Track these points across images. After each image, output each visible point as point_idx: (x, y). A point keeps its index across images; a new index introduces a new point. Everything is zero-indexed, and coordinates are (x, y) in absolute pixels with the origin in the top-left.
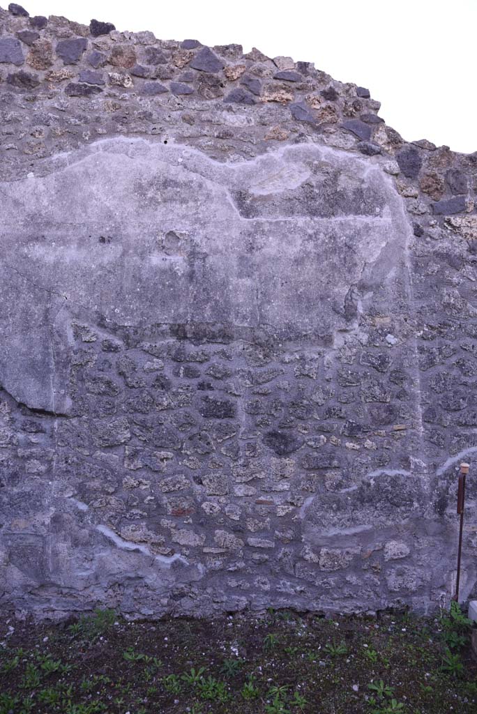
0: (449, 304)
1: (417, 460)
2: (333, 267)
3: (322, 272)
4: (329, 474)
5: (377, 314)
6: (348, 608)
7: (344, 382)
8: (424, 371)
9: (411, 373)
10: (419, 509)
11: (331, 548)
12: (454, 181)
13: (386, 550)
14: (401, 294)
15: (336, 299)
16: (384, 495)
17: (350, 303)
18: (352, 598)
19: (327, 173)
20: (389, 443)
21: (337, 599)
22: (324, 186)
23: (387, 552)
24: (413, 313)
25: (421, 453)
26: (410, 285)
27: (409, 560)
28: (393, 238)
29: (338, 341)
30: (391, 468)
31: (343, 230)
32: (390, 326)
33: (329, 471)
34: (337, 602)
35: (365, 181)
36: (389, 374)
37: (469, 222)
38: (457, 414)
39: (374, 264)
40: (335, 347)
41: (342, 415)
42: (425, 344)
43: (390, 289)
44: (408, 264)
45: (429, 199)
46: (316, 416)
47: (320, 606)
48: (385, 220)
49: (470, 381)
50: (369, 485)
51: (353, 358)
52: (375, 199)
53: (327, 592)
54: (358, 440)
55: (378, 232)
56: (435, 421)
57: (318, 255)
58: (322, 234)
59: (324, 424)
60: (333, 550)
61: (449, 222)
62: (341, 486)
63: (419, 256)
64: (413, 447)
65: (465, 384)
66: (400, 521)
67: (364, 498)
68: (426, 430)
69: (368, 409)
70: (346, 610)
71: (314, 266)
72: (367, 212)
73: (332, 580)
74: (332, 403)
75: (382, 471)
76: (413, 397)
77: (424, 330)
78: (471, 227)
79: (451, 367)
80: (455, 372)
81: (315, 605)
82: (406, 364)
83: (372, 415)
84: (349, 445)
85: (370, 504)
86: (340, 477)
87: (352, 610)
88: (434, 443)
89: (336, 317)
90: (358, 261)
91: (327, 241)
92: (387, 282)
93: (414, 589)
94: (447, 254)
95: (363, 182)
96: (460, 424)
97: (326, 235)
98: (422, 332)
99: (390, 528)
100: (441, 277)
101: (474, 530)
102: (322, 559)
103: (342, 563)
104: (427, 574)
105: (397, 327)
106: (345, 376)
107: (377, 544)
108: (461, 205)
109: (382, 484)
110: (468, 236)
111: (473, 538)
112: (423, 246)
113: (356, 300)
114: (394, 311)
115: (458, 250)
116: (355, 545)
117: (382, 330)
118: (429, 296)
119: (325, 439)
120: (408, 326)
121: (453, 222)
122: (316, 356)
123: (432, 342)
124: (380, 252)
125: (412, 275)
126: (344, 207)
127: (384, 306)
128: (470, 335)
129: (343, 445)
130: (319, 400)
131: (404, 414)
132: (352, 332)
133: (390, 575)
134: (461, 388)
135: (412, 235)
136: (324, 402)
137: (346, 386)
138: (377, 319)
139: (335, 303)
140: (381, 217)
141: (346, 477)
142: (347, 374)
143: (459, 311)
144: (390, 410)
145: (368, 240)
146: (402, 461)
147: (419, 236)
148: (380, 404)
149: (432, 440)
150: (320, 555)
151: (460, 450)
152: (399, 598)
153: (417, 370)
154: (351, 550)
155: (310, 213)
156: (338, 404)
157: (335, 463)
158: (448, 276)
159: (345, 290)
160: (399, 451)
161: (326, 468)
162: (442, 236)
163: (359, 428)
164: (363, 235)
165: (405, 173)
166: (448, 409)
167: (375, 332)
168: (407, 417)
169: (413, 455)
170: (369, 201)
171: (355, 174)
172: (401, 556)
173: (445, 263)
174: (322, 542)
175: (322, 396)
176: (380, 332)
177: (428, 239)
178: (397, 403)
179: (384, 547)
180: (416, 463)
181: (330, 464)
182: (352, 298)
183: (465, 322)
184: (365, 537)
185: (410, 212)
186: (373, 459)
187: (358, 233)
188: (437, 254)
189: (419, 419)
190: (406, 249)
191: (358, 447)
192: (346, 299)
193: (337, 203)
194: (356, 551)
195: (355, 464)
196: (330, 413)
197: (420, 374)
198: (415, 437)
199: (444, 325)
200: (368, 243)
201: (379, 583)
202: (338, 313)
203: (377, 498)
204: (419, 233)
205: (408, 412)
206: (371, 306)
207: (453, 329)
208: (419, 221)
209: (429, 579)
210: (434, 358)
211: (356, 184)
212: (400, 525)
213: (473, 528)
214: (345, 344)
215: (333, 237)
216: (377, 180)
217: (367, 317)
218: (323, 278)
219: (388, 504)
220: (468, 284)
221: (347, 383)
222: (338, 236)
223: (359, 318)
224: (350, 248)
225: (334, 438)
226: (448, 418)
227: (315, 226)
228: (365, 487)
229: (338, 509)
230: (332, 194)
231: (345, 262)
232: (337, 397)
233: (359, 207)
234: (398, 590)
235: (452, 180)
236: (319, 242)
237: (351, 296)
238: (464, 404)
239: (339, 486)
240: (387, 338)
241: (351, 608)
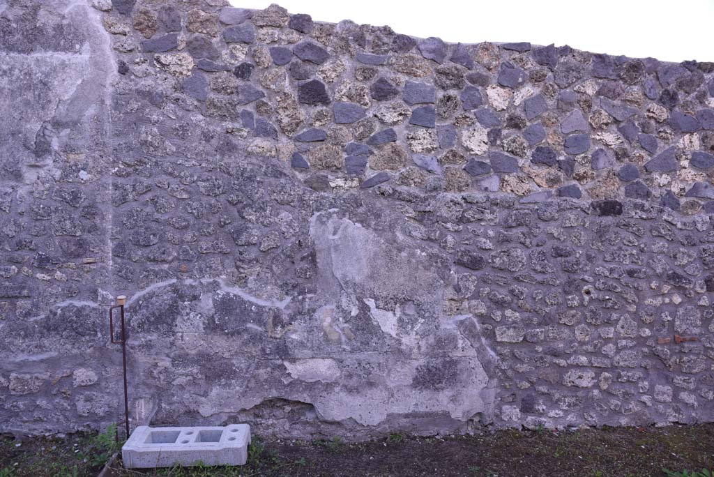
0: (146, 142)
1: (104, 292)
2: (27, 103)
3: (15, 108)
4: (20, 303)
5: (72, 151)
6: (38, 430)
7: (37, 217)
8: (117, 207)
9: (103, 209)
10: (101, 339)
11: (20, 373)
12: (167, 17)
13: (74, 377)
14: (100, 131)
15: (28, 135)
16: (69, 325)
17: (42, 140)
18: (43, 421)
19: (26, 7)
20: (79, 275)
21: (26, 422)
22: (22, 20)
23: (75, 379)
24: (110, 150)
25: (109, 286)
26: (109, 122)
27: (98, 387)
28: (89, 76)
29: (30, 176)
30: (79, 299)
31: (39, 66)
32: (85, 162)
33: (20, 300)
34: (26, 424)
35: (66, 16)
36: (81, 209)
37: (180, 60)
38: (148, 250)
39: (69, 101)
40: (27, 182)
41: (31, 247)
42: (120, 181)
43: (88, 127)
44: (108, 102)
45: (141, 36)
46: (7, 248)
47: (9, 428)
48: (83, 56)
49: (163, 218)
50: (55, 314)
51: (45, 192)
52: (76, 35)
53: (17, 415)
54: (48, 272)
55: (74, 69)
56: (125, 256)
57: (12, 91)
58: (17, 70)
59: (16, 255)
60: (23, 375)
61: (158, 60)
62: (30, 314)
63: (119, 94)
64: (101, 280)
65: (157, 221)
66: (86, 350)
67: (51, 327)
68: (116, 264)
69: (59, 242)
70: (35, 433)
71: (7, 102)
72: (65, 49)
73: (21, 404)
74: (23, 235)
75: (71, 302)
76: (104, 232)
77: (119, 167)
78: (181, 65)
79: (146, 204)
80: (148, 209)
81: (4, 427)
82: (98, 200)
83: (62, 248)
84: (40, 276)
85: (56, 332)
86: (29, 306)
87: (42, 432)
88: (122, 277)
89: (26, 153)
90: (53, 98)
91: (22, 77)
92: (84, 119)
93: (101, 414)
94: (149, 91)
95: (63, 17)
96: (149, 259)
97: (21, 71)
98: (117, 169)
99: (75, 356)
100: (141, 115)
101: (156, 361)
102: (12, 384)
103: (32, 388)
104: (115, 401)
105: (91, 164)
106: (37, 210)
107: (65, 370)
108: (172, 43)
109: (67, 314)
110: (177, 74)
111: (155, 369)
112: (126, 84)
113: (50, 137)
114: (89, 148)
115: (161, 88)
116: (43, 371)
117: (76, 165)
118: (127, 134)
119: (16, 270)
120: (102, 162)
121: (163, 59)
122: (10, 190)
123: (127, 179)
124: (75, 89)
125: (111, 113)
126: (43, 43)
127: (80, 143)
128: (166, 173)
129: (34, 275)
130: (10, 233)
131: (93, 248)
132: (45, 168)
133: (78, 400)
134: (154, 225)
135: (116, 73)
136: (14, 234)
137: (37, 220)
138: (72, 156)
139: (26, 139)
140: (80, 54)
141: (36, 306)
142: (38, 207)
143: (156, 148)
144: (81, 244)
145: (64, 76)
146: (91, 292)
147: (124, 74)
148: (71, 237)
149: (120, 274)
150: (10, 379)
151: (148, 285)
152: (88, 423)
153: (111, 206)
154: (39, 376)
155: (7, 48)
156: (30, 237)
157: (25, 292)
158: (148, 114)
159: (38, 127)
160: (89, 283)
161: (17, 297)
162: (147, 74)
163: (48, 259)
164: (59, 72)
165: (118, 9)
166: (137, 244)
167: (68, 169)
168: (96, 251)
169: (102, 289)
170: (69, 37)
171: (55, 9)
172: (90, 383)
173: (146, 101)
174: (10, 367)
175: (14, 228)
176: (74, 168)
177: (133, 77)
178: (89, 237)
179: (73, 373)
180: (103, 295)
181: (20, 293)
182: (44, 135)
183: (162, 160)
184: (51, 363)
185: (115, 49)
186: (63, 290)
187: (54, 70)
188: (139, 92)
189: (108, 253)
190: (107, 86)
191: (49, 278)
192: (38, 135)
193: (36, 39)
194: (44, 377)
195: (45, 294)
196: (20, 245)
197: (114, 210)
198: (104, 271)
199: (141, 162)
200: (63, 80)
201: (69, 408)
202: (28, 148)
203: (63, 327)
204: (123, 70)
205: (98, 246)
206: (67, 142)
207: (148, 166)
208: (126, 58)
209: (116, 405)
210: (127, 195)
211: (56, 20)
212: (85, 353)
213: (155, 359)
214: (38, 179)
215: (29, 74)
216: (81, 15)
217: (62, 153)
218: (16, 115)
219: (74, 333)
220: (168, 122)
221: (38, 217)
222: (34, 72)
223: (53, 154)
224: (45, 84)
225: (26, 269)
226: (138, 254)
227: (11, 61)
228: (51, 316)
229: (26, 336)
230: (32, 29)
231: (40, 99)
232: (28, 230)
233: (59, 44)
234: (87, 415)
235: (165, 17)
236: (14, 78)
237: (43, 133)
238: (154, 240)
239: (28, 314)
240: (80, 174)
241: (40, 430)
